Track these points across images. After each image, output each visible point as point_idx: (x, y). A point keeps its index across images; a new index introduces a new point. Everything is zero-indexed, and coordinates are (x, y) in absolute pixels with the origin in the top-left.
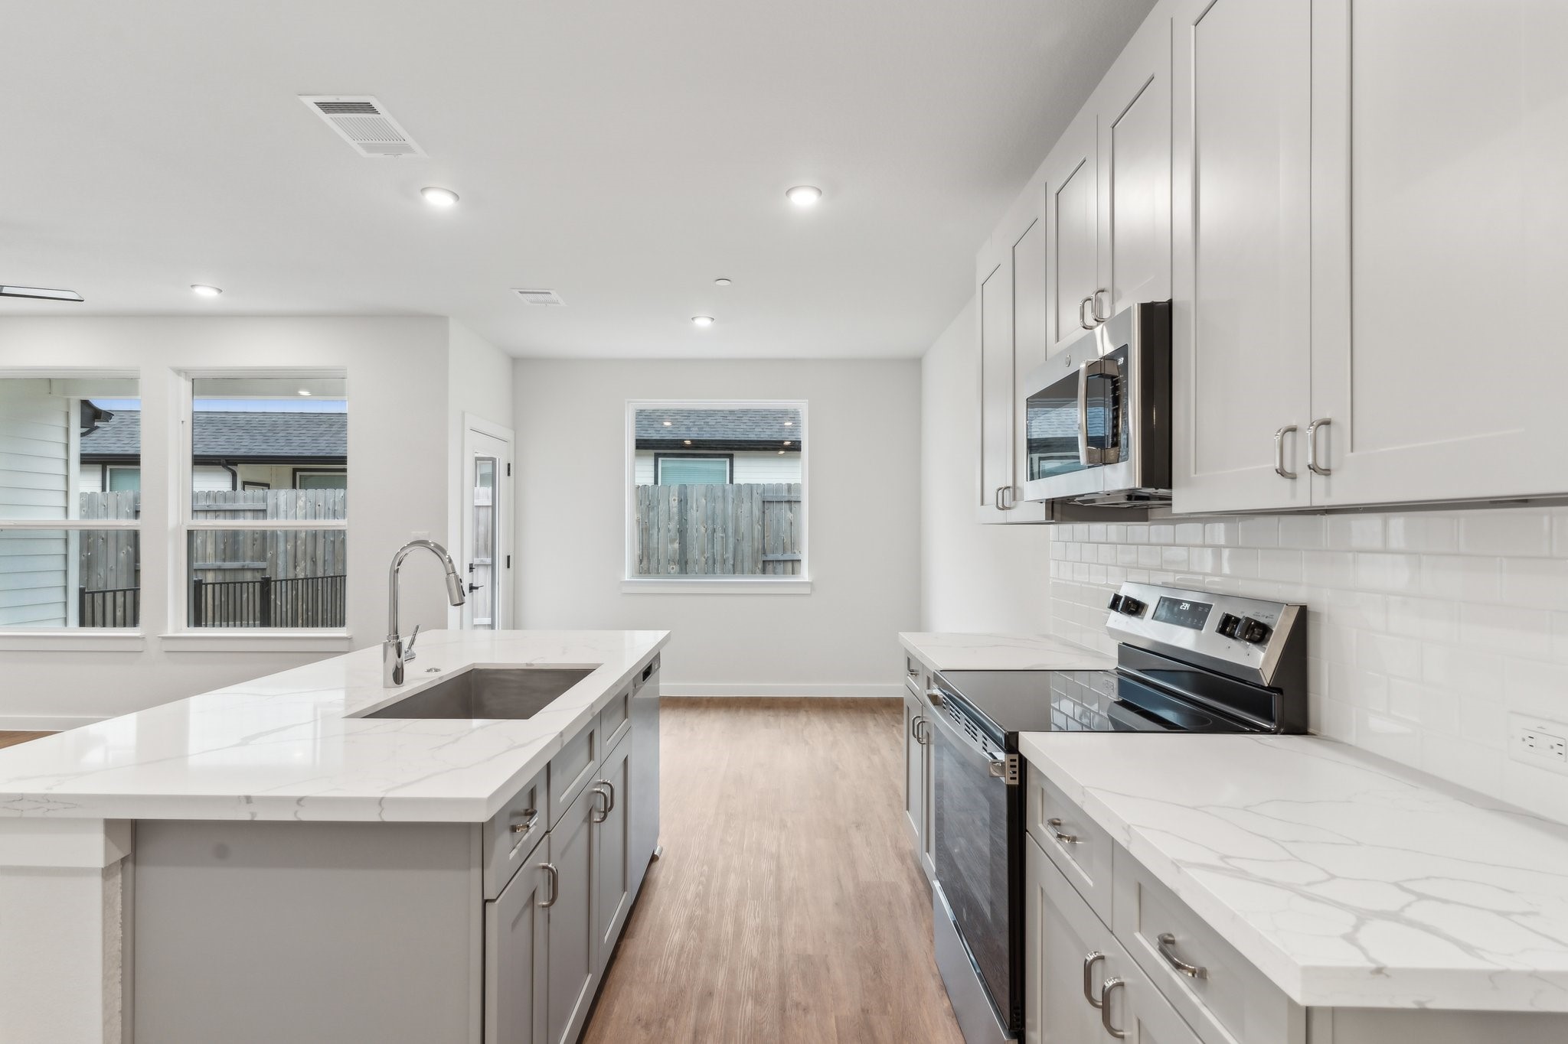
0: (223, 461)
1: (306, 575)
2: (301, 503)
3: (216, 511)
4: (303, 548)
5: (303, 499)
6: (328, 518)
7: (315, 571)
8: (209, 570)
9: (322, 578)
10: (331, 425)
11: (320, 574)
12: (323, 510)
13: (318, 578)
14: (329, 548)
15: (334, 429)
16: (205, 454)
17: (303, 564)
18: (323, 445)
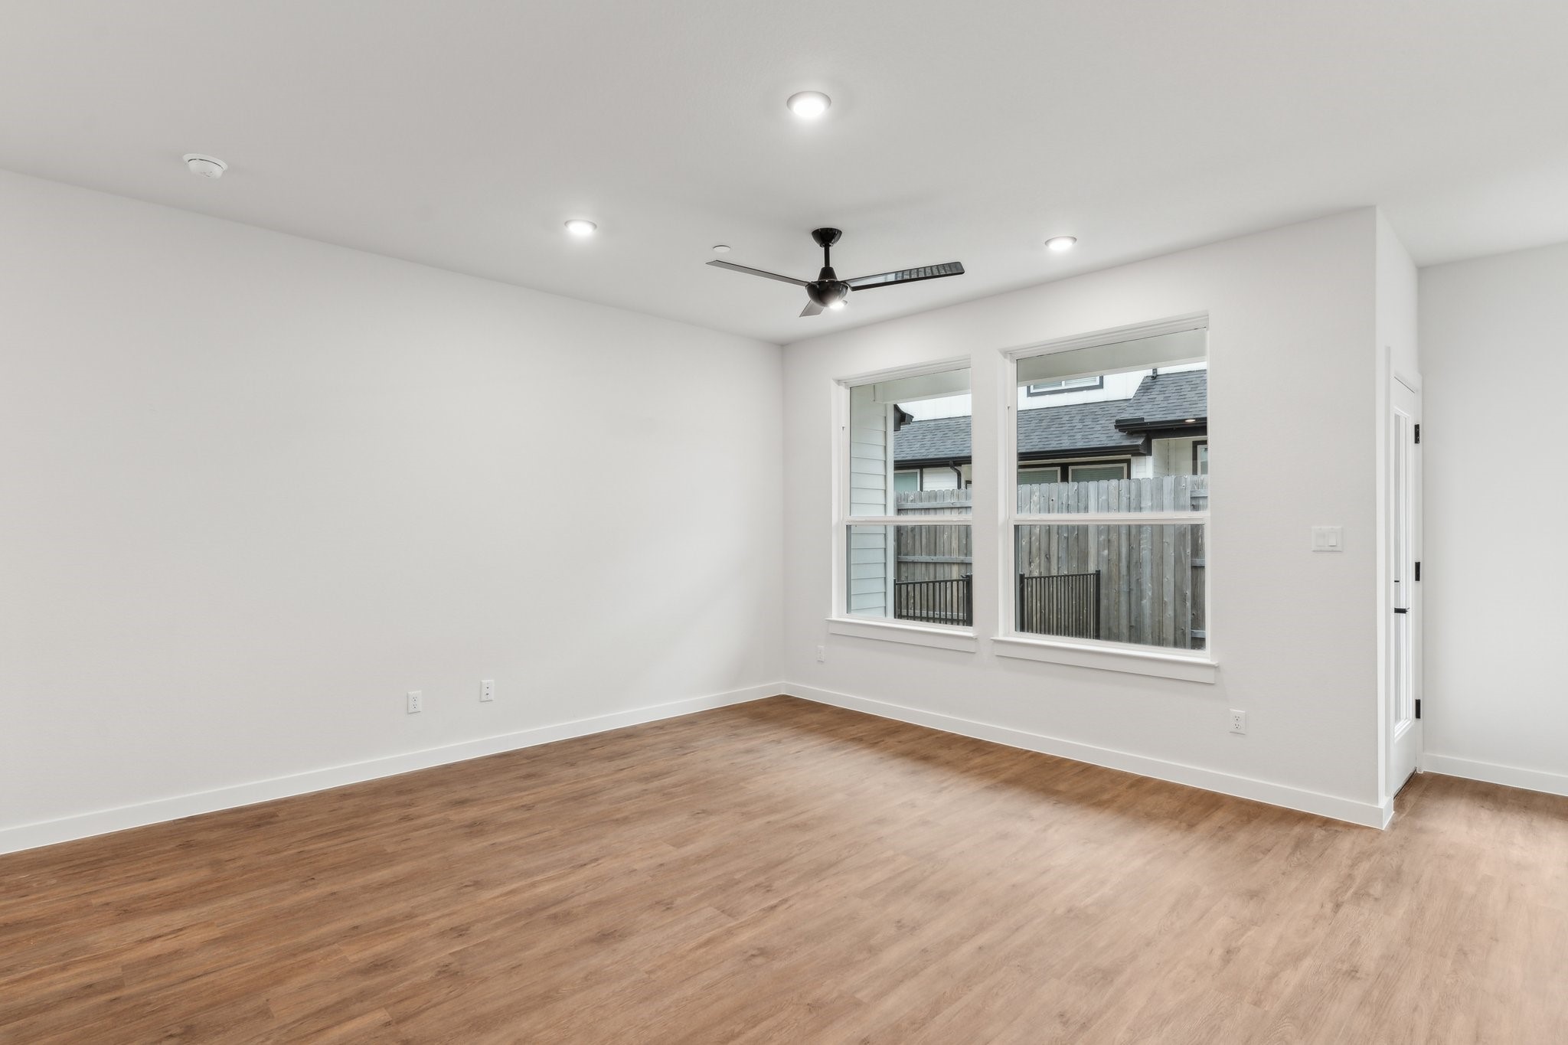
0: (951, 462)
1: (1040, 573)
2: (1035, 498)
3: (959, 508)
4: (1037, 544)
5: (1037, 494)
6: (1062, 512)
7: (1049, 570)
8: (954, 563)
9: (1057, 577)
10: (1041, 421)
11: (1054, 572)
12: (1056, 505)
13: (1053, 577)
14: (1063, 545)
15: (1044, 424)
16: (936, 457)
17: (1037, 561)
18: (1036, 440)
